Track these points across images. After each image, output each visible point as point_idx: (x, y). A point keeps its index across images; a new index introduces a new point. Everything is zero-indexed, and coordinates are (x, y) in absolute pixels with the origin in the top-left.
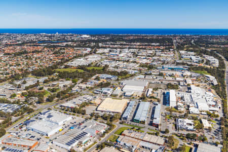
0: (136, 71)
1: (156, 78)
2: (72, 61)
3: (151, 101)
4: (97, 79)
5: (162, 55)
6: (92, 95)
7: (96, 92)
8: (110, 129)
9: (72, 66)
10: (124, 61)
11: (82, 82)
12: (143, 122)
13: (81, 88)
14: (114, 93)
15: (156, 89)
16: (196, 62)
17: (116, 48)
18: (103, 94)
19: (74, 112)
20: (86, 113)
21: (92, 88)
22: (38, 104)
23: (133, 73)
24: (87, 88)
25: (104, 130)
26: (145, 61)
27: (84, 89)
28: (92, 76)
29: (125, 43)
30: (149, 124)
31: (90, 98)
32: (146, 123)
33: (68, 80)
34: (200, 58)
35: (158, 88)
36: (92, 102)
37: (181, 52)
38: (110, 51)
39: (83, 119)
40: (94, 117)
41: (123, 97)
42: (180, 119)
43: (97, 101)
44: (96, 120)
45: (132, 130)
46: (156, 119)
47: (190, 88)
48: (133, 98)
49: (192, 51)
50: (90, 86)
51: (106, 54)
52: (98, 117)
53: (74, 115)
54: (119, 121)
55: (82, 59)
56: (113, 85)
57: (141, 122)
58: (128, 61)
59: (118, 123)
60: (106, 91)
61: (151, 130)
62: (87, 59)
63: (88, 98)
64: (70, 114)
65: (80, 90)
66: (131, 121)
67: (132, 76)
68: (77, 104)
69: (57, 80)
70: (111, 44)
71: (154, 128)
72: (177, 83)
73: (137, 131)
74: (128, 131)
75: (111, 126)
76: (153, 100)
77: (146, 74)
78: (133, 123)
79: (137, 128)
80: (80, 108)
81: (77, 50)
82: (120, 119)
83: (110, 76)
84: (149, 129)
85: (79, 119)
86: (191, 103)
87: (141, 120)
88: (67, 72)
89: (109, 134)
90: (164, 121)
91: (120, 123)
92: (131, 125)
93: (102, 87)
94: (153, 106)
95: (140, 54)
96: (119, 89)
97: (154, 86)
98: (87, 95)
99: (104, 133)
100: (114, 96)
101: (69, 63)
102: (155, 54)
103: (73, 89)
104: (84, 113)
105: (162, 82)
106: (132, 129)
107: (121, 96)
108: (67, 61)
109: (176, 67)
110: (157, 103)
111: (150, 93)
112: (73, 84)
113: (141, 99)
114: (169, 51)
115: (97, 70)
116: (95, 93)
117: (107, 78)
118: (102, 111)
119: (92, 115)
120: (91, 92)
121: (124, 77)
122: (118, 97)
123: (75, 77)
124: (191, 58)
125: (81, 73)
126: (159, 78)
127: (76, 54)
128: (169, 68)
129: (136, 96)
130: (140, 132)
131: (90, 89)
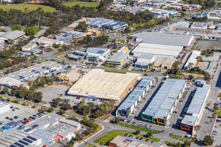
0: (173, 12)
1: (216, 28)
3: (191, 78)
4: (82, 28)
6: (63, 63)
7: (72, 56)
8: (86, 133)
11: (45, 35)
12: (162, 122)
14: (113, 59)
15: (208, 53)
18: (87, 61)
19: (18, 96)
20: (43, 99)
21: (65, 48)
23: (166, 15)
24: (55, 46)
25: (74, 136)
27: (49, 50)
28: (71, 21)
30: (174, 126)
31: (59, 68)
32: (168, 123)
33: (18, 29)
35: (213, 51)
36: (62, 76)
39: (34, 112)
40: (58, 109)
41: (131, 68)
43: (72, 75)
44: (60, 113)
45: (135, 136)
46: (191, 114)
48: (153, 70)
50: (62, 43)
52: (65, 109)
53: (16, 102)
54: (112, 117)
56: (113, 41)
57: (156, 120)
59: (107, 121)
60: (96, 55)
61: (176, 137)
63: (54, 68)
64: (8, 101)
66: (135, 118)
67: (162, 22)
68: (26, 81)
71: (183, 134)
73: (144, 139)
74: (125, 139)
75: (90, 127)
76: (195, 75)
77: (194, 19)
78: (139, 123)
79: (145, 133)
80: (31, 89)
82: (114, 114)
83: (111, 22)
84: (171, 134)
85: (25, 110)
87: (156, 117)
88: (19, 12)
89: (82, 142)
90: (208, 120)
91: (112, 122)
92: (133, 126)
93: (88, 47)
94: (193, 88)
96: (124, 50)
97: (206, 45)
98: (53, 63)
99: (74, 139)
100: (110, 66)
103: (24, 49)
104: (37, 99)
106: (136, 134)
107: (126, 66)
110: (203, 82)
111: (193, 60)
112: (27, 37)
113: (170, 72)
115: (83, 8)
116: (71, 59)
118: (78, 97)
119: (54, 103)
120: (61, 57)
121: (142, 25)
122: (119, 68)
123: (34, 22)
125: (48, 15)
129: (160, 66)
130: (150, 141)
131: (60, 50)
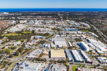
0: (52, 33)
1: (67, 36)
2: (9, 29)
5: (58, 23)
9: (12, 32)
10: (41, 27)
11: (27, 41)
12: (83, 62)
13: (30, 46)
16: (79, 26)
17: (30, 20)
18: (45, 48)
20: (47, 60)
22: (10, 58)
24: (34, 45)
26: (52, 27)
27: (32, 46)
28: (30, 37)
29: (32, 17)
30: (86, 63)
31: (41, 51)
34: (79, 24)
35: (72, 41)
36: (44, 53)
37: (67, 21)
38: (28, 22)
39: (47, 64)
40: (53, 63)
41: (58, 48)
42: (98, 58)
44: (55, 64)
46: (87, 59)
47: (88, 40)
49: (72, 20)
50: (34, 43)
51: (27, 24)
52: (55, 62)
54: (69, 63)
55: (15, 27)
57: (81, 62)
58: (43, 27)
62: (18, 27)
64: (37, 62)
65: (30, 47)
66: (75, 62)
67: (52, 35)
69: (9, 41)
70: (25, 18)
71: (90, 64)
72: (79, 38)
74: (80, 68)
76: (76, 48)
77: (59, 34)
78: (77, 63)
79: (83, 66)
81: (6, 22)
84: (88, 65)
85: (44, 64)
86: (96, 48)
95: (46, 23)
97: (69, 40)
98: (38, 49)
100: (53, 48)
101: (8, 30)
102: (54, 22)
103: (26, 46)
105: (71, 38)
108: (6, 29)
109: (71, 29)
110: (80, 50)
111: (71, 45)
112: (22, 43)
113: (69, 48)
114: (61, 20)
115: (30, 33)
116: (41, 48)
117: (40, 38)
119: (51, 61)
121: (48, 37)
122: (55, 49)
124: (74, 24)
125: (22, 36)
126: (68, 36)
127: (8, 24)
128: (69, 30)
129: (65, 47)
130: (85, 68)
131: (36, 46)
